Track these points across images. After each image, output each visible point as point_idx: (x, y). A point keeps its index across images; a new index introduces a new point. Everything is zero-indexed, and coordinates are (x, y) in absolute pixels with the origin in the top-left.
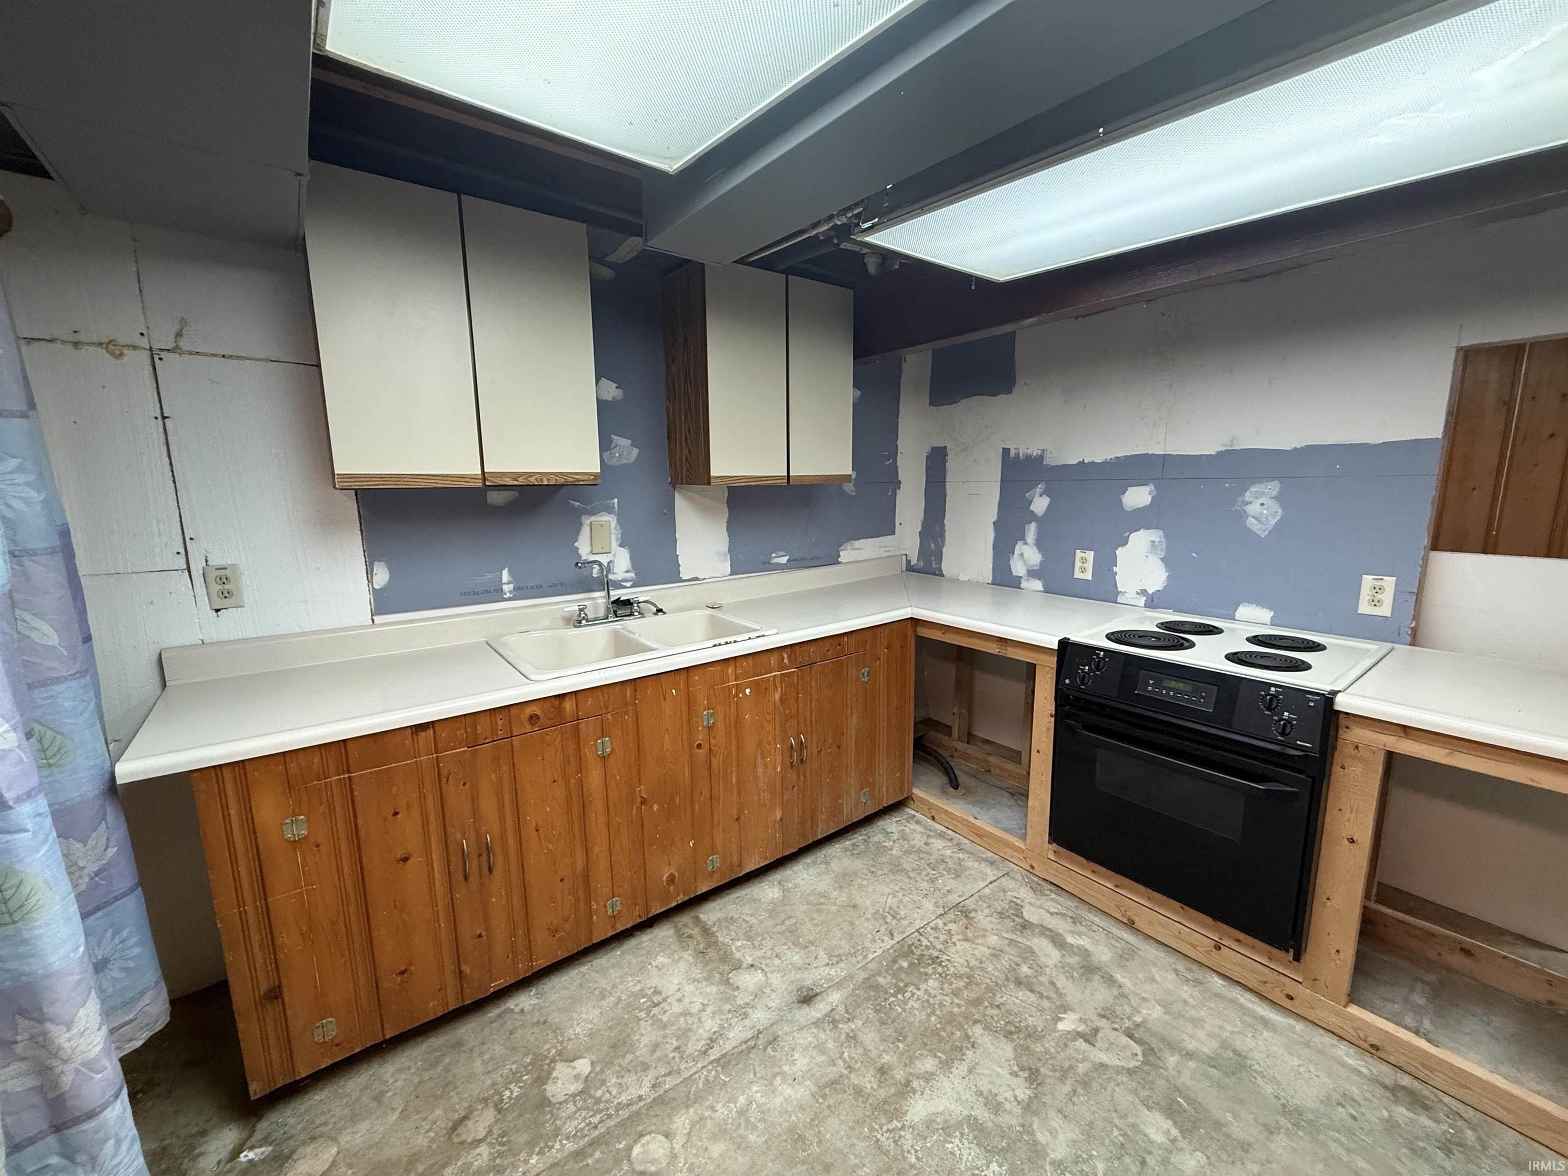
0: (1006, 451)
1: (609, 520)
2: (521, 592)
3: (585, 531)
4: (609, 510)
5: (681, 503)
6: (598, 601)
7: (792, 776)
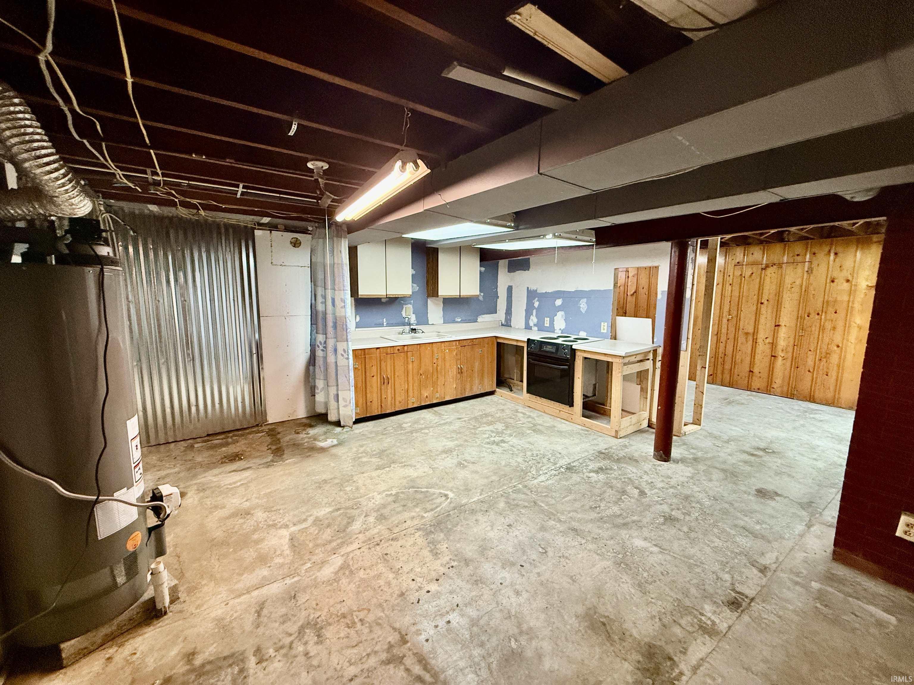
0: (528, 288)
1: (410, 306)
2: (388, 325)
3: (404, 309)
4: (410, 304)
5: (429, 301)
6: (407, 328)
7: (459, 376)
